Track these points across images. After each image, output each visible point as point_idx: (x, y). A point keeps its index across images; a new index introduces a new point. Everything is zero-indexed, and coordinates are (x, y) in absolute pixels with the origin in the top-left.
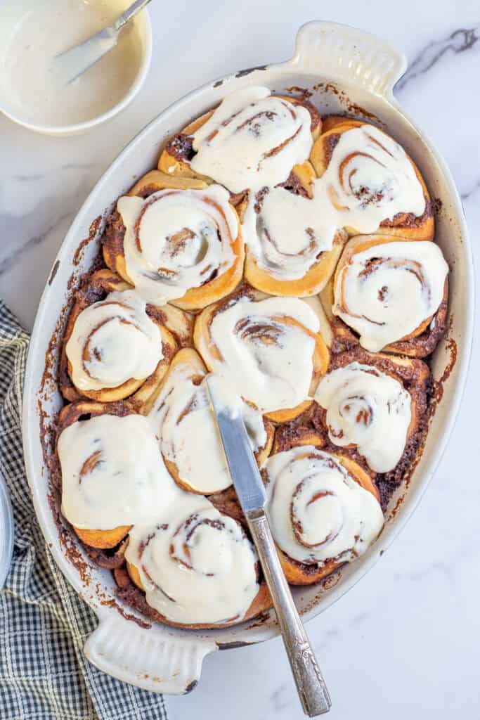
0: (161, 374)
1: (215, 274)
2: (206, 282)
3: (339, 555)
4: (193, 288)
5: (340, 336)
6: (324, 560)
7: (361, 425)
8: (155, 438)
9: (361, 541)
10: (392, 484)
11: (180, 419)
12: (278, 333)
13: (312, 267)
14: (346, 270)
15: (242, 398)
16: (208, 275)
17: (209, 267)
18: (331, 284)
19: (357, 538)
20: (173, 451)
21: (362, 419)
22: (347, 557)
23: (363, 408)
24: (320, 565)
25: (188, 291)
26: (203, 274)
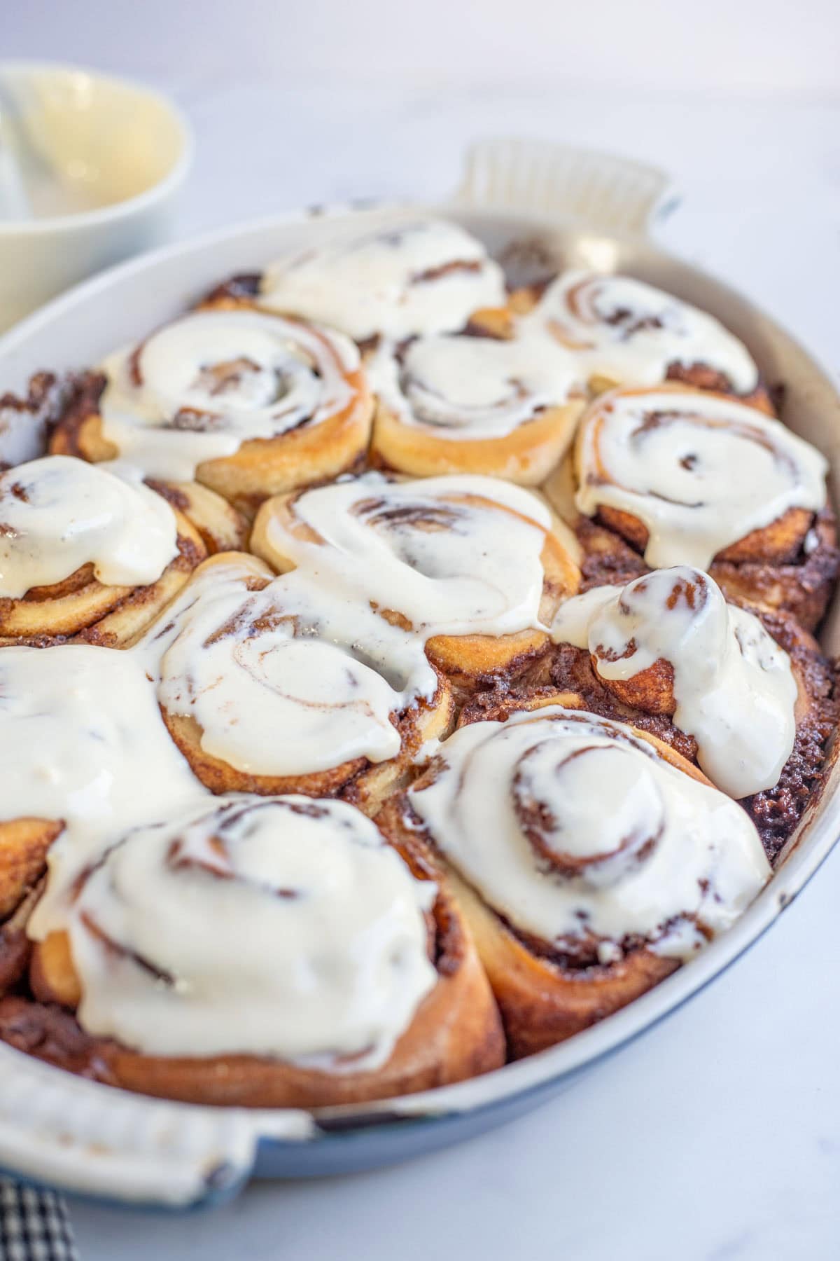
0: (170, 588)
1: (304, 422)
2: (289, 431)
3: (660, 928)
4: (257, 441)
5: (599, 552)
6: (618, 935)
7: (681, 614)
8: (146, 679)
9: (718, 898)
10: (775, 826)
11: (213, 640)
12: (453, 517)
13: (524, 423)
14: (602, 422)
15: (374, 605)
16: (292, 420)
17: (293, 410)
18: (567, 463)
19: (704, 885)
20: (190, 690)
21: (682, 599)
22: (684, 938)
23: (679, 578)
24: (609, 952)
25: (245, 444)
26: (277, 417)
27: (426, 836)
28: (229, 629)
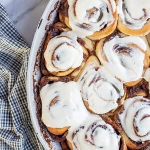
0: (83, 66)
1: (106, 26)
2: (102, 30)
4: (97, 32)
6: (145, 141)
11: (90, 85)
12: (130, 51)
13: (145, 25)
16: (103, 27)
17: (104, 23)
20: (87, 97)
24: (143, 143)
25: (95, 33)
26: (101, 26)
27: (121, 124)
28: (93, 82)
